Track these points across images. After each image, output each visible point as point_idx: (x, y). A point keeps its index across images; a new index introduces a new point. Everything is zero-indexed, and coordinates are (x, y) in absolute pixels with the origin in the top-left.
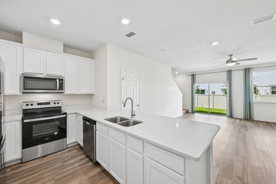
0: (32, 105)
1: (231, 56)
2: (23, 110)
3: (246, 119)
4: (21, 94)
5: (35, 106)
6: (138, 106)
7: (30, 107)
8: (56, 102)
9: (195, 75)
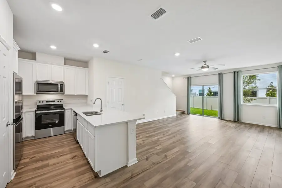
0: (43, 102)
1: (205, 62)
2: (37, 105)
3: (234, 121)
4: (36, 94)
5: (45, 103)
6: (122, 105)
7: (41, 104)
8: (59, 101)
9: (190, 77)
